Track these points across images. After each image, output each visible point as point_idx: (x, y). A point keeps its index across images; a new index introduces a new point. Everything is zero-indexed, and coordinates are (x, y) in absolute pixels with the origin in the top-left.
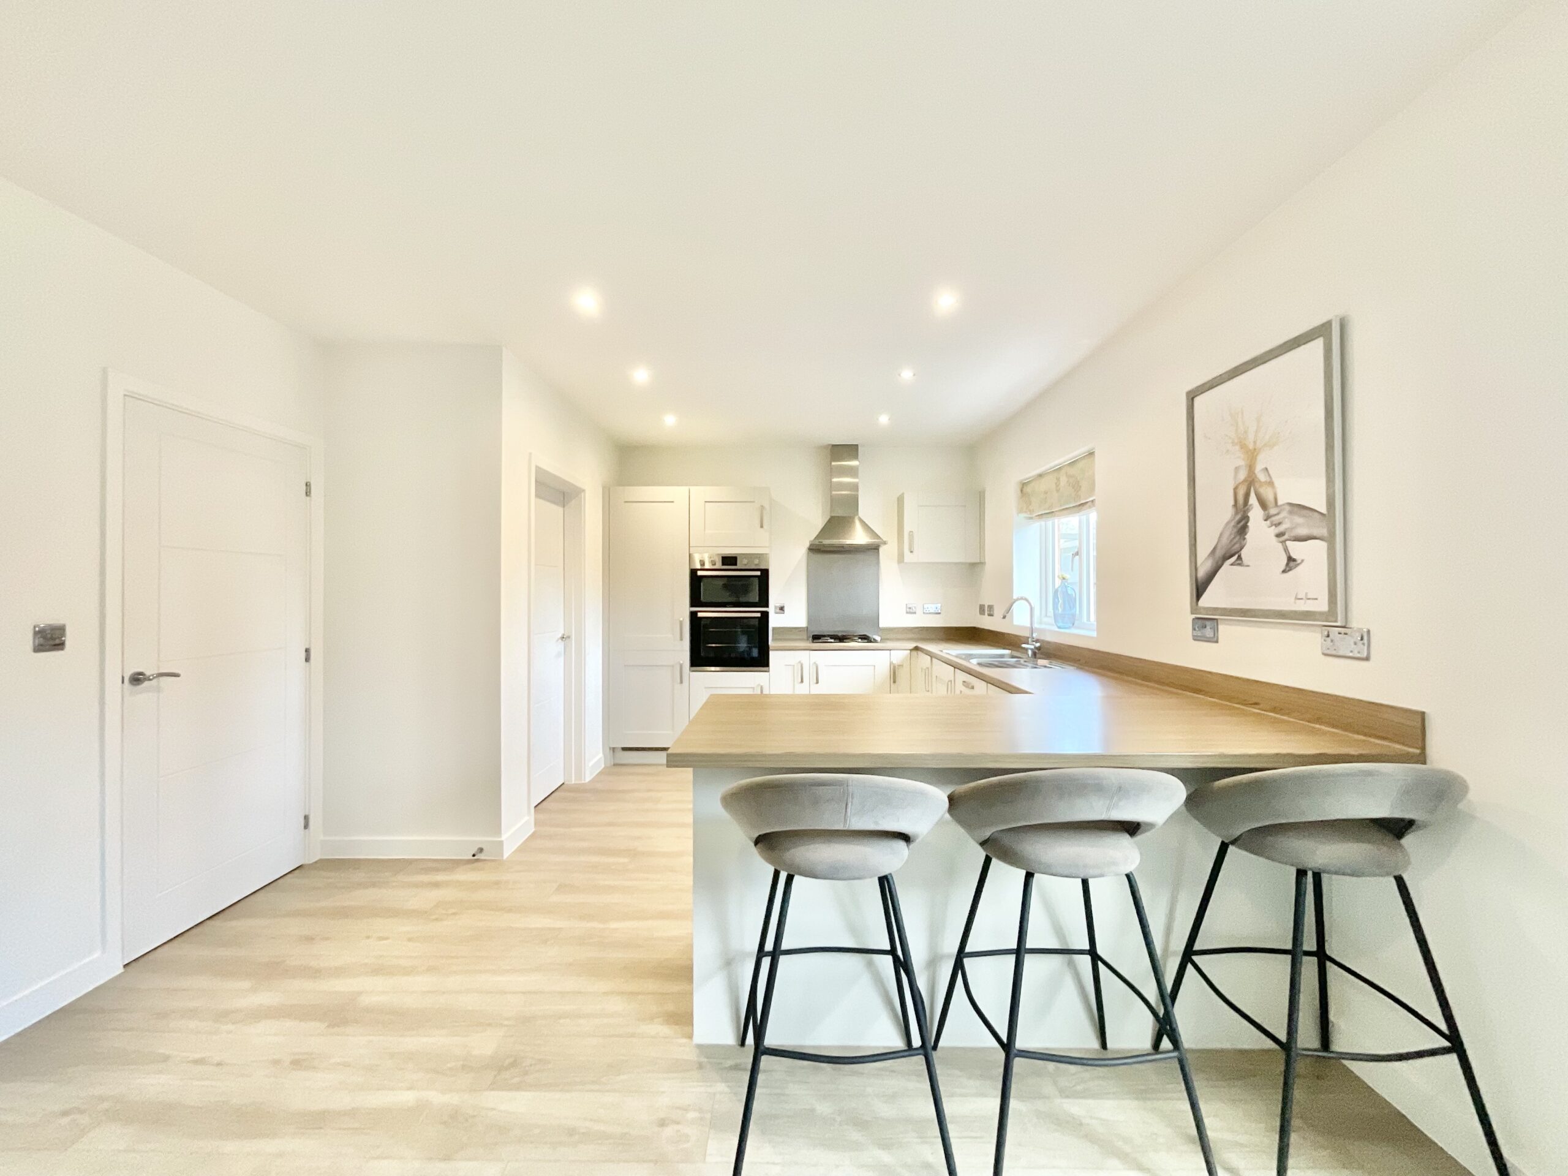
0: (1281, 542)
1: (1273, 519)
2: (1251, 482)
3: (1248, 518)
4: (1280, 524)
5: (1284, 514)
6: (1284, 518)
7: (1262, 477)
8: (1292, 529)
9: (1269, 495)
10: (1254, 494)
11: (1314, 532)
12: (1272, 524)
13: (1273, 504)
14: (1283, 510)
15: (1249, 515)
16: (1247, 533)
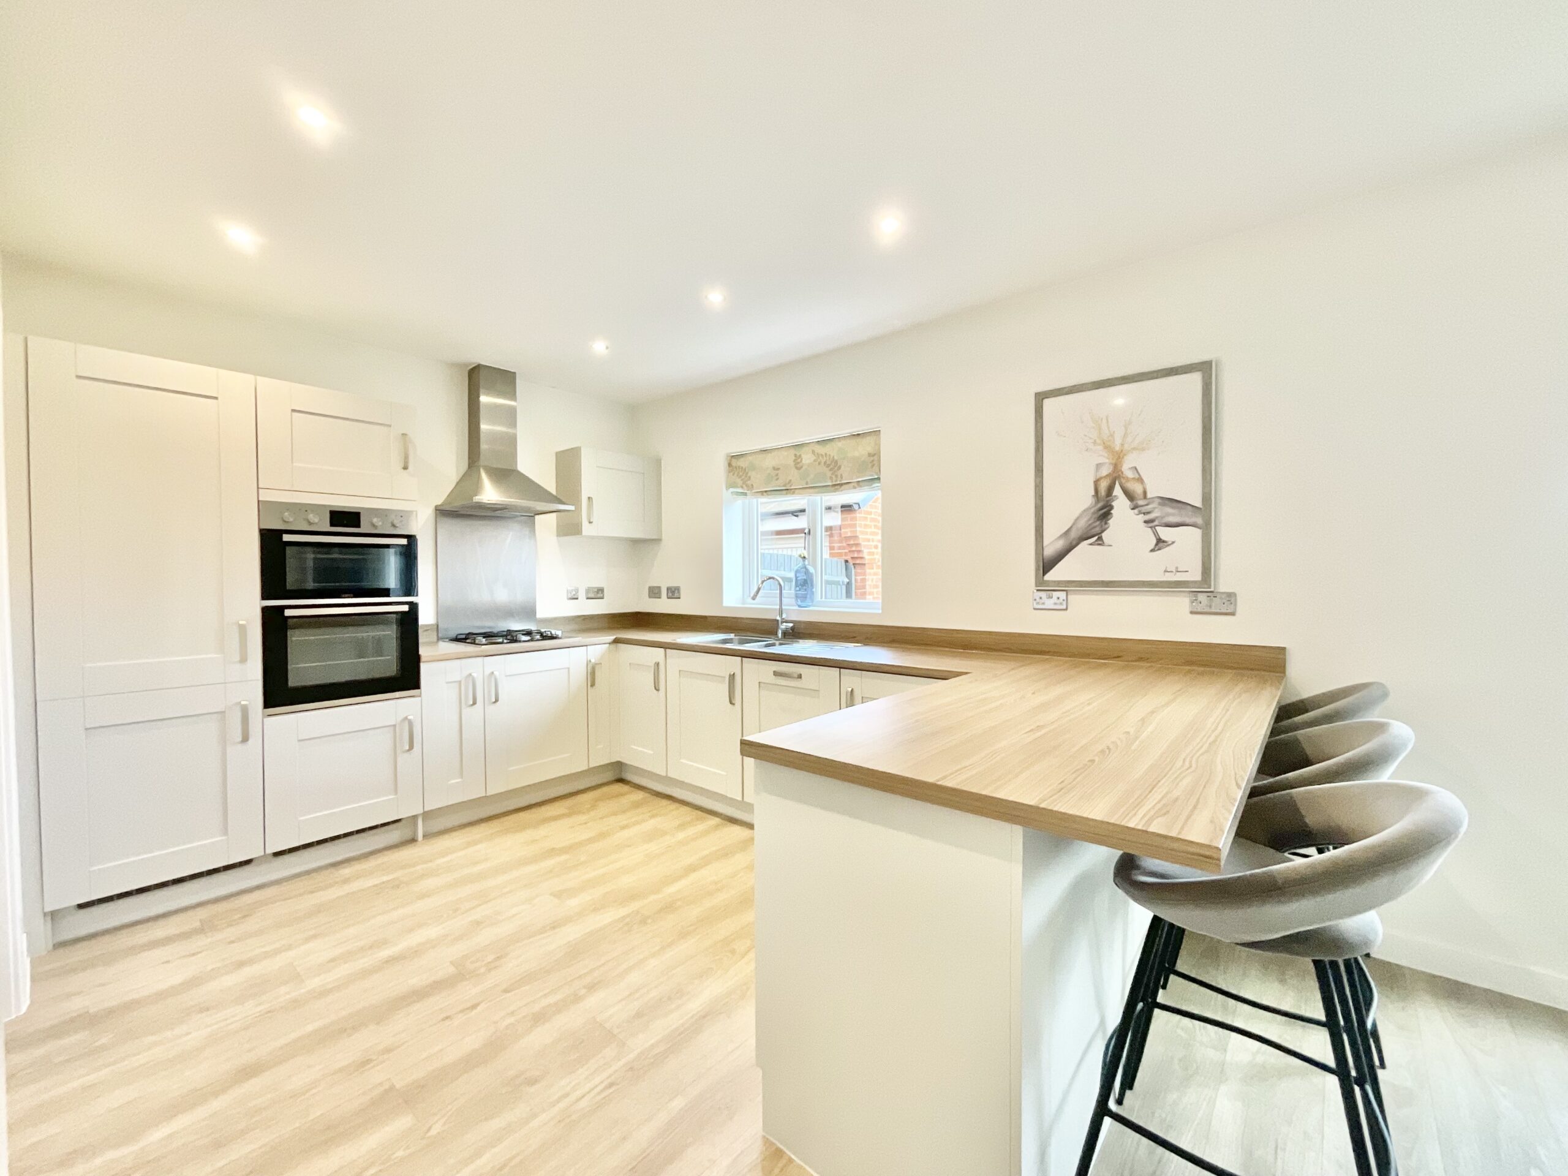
0: (1151, 527)
1: (1140, 509)
2: (1116, 477)
3: (1112, 508)
4: (1148, 513)
5: (1154, 505)
6: (1155, 508)
7: (1130, 474)
8: (1162, 517)
9: (1137, 489)
10: (1120, 488)
11: (1188, 520)
12: (1140, 513)
13: (1142, 496)
14: (1153, 502)
15: (1114, 504)
16: (1110, 519)
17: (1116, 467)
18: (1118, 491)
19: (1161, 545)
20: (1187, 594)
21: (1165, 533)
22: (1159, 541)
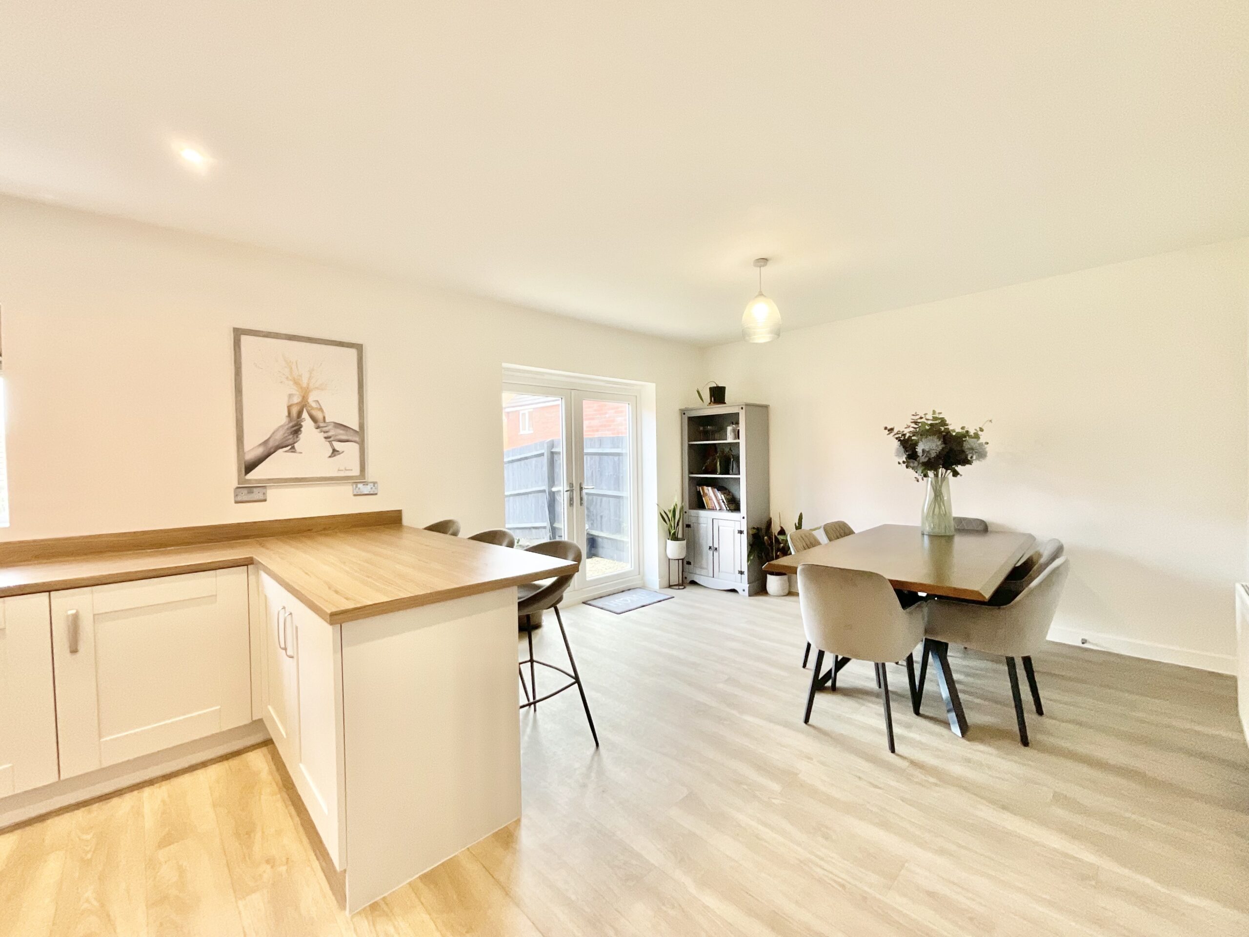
0: (329, 441)
1: (321, 429)
2: (303, 405)
3: (301, 426)
4: (327, 432)
5: (330, 427)
6: (330, 430)
7: (314, 405)
8: (336, 435)
9: (319, 415)
10: (307, 413)
11: (350, 438)
12: (321, 432)
13: (322, 421)
14: (330, 425)
15: (302, 423)
16: (300, 434)
17: (304, 398)
18: (305, 415)
19: (336, 453)
20: (350, 484)
21: (338, 446)
22: (334, 450)
